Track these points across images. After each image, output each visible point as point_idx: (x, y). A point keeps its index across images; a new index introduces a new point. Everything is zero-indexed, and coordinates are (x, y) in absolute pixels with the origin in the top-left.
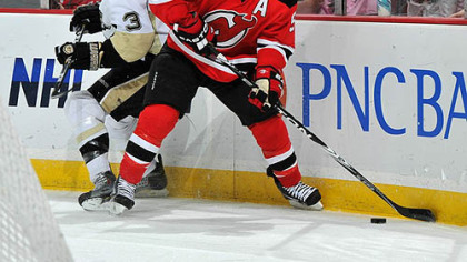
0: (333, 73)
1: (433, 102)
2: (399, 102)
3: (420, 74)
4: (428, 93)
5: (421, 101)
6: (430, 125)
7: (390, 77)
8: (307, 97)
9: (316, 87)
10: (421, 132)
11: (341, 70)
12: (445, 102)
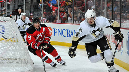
0: (58, 30)
1: (69, 33)
2: (65, 33)
3: (67, 30)
4: (68, 32)
5: (68, 33)
6: (68, 36)
7: (64, 30)
8: (55, 32)
9: (56, 31)
10: (67, 37)
11: (58, 29)
12: (70, 33)
